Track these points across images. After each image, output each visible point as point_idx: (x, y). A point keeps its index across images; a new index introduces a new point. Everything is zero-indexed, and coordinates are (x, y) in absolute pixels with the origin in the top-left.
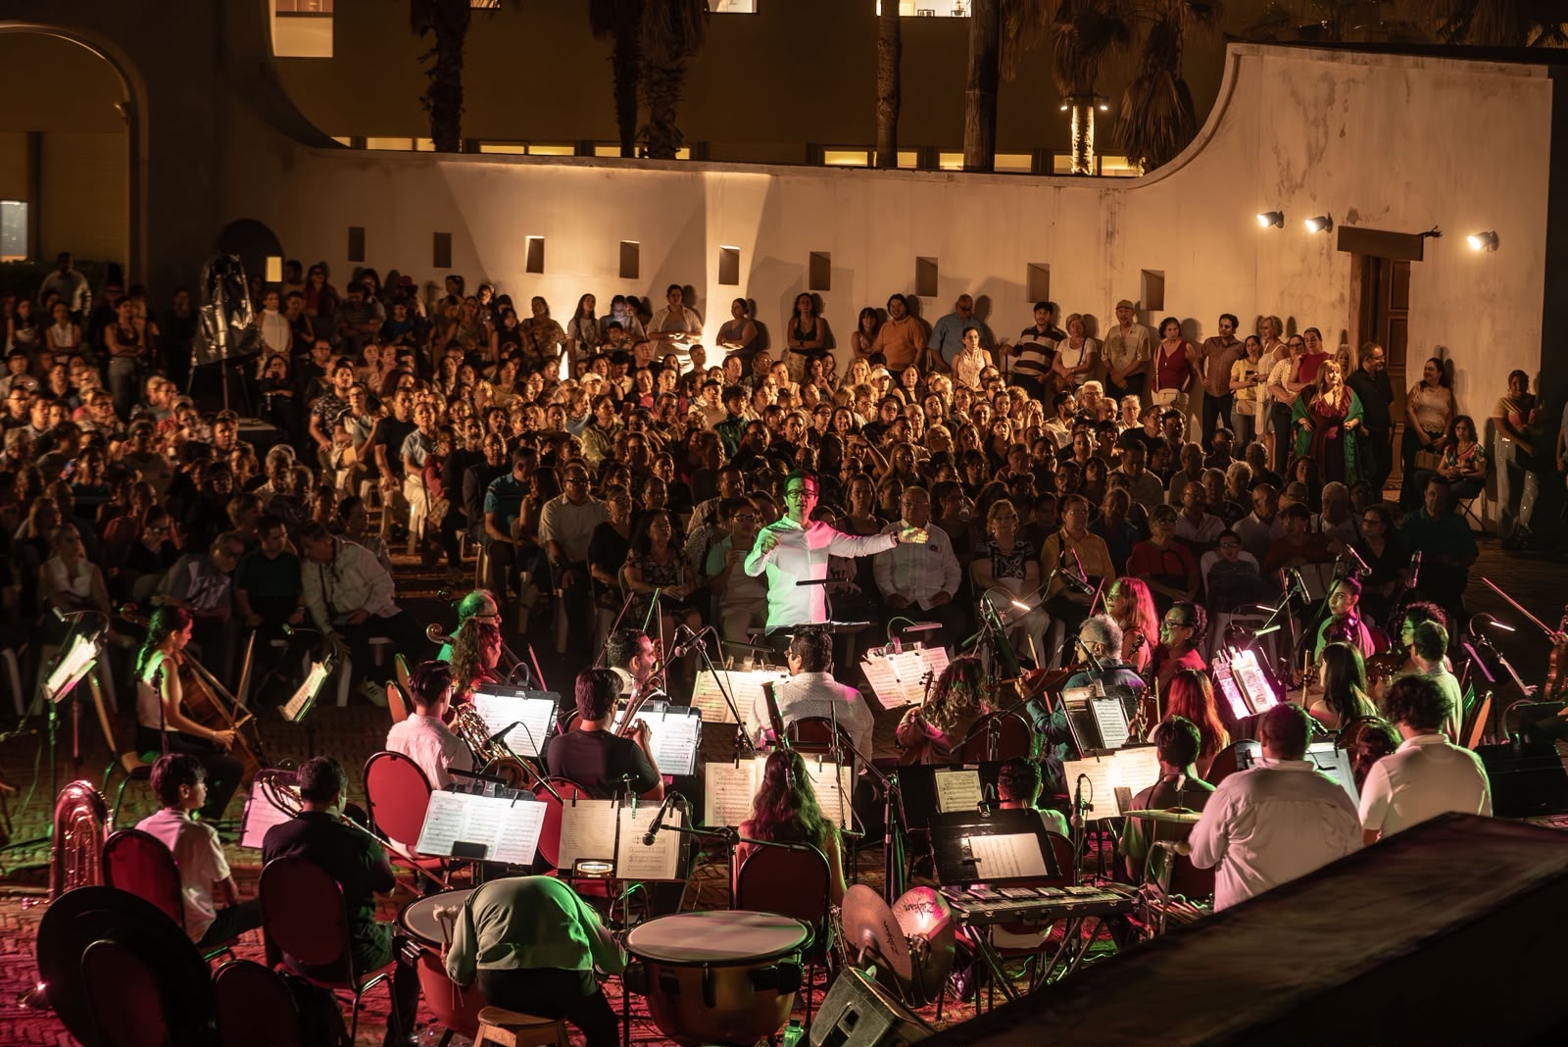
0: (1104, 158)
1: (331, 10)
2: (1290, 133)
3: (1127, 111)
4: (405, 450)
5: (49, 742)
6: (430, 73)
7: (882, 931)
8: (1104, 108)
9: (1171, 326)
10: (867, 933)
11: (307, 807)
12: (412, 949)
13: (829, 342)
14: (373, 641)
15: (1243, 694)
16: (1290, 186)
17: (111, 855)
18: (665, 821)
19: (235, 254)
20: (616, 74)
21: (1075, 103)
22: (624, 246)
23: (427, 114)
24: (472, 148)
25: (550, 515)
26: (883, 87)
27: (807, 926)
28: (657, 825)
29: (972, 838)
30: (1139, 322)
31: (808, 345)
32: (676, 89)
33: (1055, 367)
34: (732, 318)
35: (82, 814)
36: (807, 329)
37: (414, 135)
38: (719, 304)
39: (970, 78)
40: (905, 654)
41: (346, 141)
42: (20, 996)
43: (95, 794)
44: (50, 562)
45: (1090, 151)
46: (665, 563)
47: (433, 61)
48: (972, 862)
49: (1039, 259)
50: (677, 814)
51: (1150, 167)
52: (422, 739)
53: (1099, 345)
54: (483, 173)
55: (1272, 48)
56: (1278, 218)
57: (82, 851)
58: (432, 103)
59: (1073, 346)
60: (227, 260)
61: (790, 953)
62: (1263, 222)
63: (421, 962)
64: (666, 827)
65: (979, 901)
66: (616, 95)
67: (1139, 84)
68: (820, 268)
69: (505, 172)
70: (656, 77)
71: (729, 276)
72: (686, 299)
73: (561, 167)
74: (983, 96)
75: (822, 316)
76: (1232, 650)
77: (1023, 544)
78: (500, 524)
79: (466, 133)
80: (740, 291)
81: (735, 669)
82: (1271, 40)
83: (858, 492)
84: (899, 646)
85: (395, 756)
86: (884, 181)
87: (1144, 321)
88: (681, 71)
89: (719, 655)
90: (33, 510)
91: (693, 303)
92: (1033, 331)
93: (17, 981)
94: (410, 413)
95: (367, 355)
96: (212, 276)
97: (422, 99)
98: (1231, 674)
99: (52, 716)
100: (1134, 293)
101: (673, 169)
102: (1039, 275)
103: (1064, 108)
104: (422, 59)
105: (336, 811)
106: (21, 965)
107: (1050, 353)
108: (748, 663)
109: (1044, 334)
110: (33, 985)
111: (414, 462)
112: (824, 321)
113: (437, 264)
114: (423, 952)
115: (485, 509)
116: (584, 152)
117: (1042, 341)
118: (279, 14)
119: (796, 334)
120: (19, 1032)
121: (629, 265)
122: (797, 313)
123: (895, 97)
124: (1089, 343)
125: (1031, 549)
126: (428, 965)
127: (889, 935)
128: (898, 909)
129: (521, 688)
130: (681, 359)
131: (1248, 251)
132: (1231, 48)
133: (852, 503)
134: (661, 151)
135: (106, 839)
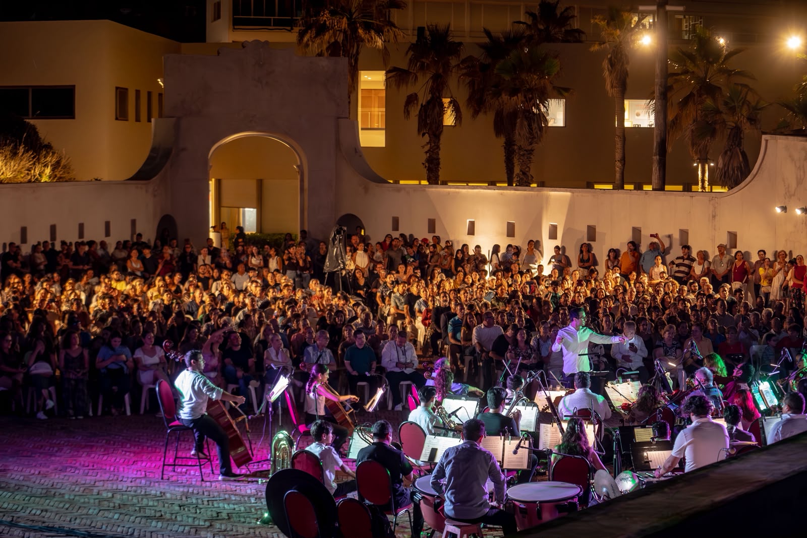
0: (713, 187)
1: (384, 127)
2: (789, 172)
3: (720, 165)
4: (416, 307)
5: (269, 419)
6: (426, 152)
7: (610, 488)
8: (712, 164)
9: (739, 254)
10: (604, 490)
11: (376, 440)
12: (418, 496)
13: (595, 263)
14: (402, 383)
15: (764, 400)
16: (790, 195)
17: (295, 461)
18: (522, 444)
19: (345, 226)
20: (505, 152)
21: (700, 162)
22: (509, 224)
23: (425, 170)
24: (445, 183)
25: (476, 332)
26: (618, 156)
27: (580, 488)
28: (519, 446)
29: (648, 452)
30: (727, 254)
31: (586, 265)
32: (530, 158)
33: (692, 273)
34: (555, 254)
35: (284, 444)
36: (586, 258)
37: (420, 179)
38: (549, 247)
39: (654, 151)
40: (624, 384)
41: (391, 181)
42: (257, 520)
43: (289, 436)
44: (268, 349)
45: (706, 183)
46: (524, 351)
47: (427, 148)
48: (648, 462)
49: (684, 228)
50: (527, 442)
51: (731, 188)
52: (422, 416)
53: (710, 263)
54: (449, 193)
55: (781, 137)
56: (784, 209)
57: (283, 460)
58: (427, 165)
59: (700, 264)
60: (341, 229)
61: (572, 498)
62: (778, 210)
63: (422, 502)
64: (522, 447)
65: (651, 477)
66: (505, 162)
67: (726, 153)
68: (592, 233)
69: (458, 193)
70: (522, 153)
71: (553, 235)
72: (535, 245)
73: (482, 190)
74: (660, 159)
75: (592, 252)
76: (760, 382)
77: (676, 343)
78: (454, 337)
79: (441, 178)
80: (558, 242)
81: (552, 390)
82: (782, 134)
83: (606, 321)
84: (621, 380)
85: (412, 423)
86: (619, 194)
87: (729, 253)
88: (533, 151)
89: (547, 384)
90: (262, 330)
91: (539, 247)
92: (682, 258)
93: (256, 514)
94: (419, 292)
95: (400, 269)
96: (335, 236)
97: (423, 164)
98: (759, 391)
99: (270, 409)
100: (724, 241)
101: (529, 191)
102: (684, 234)
103: (695, 165)
104: (423, 147)
105: (389, 443)
106: (257, 508)
107: (690, 267)
108: (558, 388)
109: (687, 259)
110: (262, 514)
111: (420, 311)
112: (594, 254)
113: (429, 232)
114: (423, 497)
115: (449, 332)
116: (492, 184)
117: (686, 262)
118: (362, 129)
119: (581, 260)
120: (257, 533)
121: (511, 231)
122: (581, 252)
123: (623, 160)
124: (706, 262)
125: (679, 345)
126: (425, 503)
127: (613, 490)
128: (617, 481)
129: (464, 396)
130: (533, 271)
131: (772, 222)
132: (764, 137)
133: (603, 327)
134: (524, 182)
135: (293, 453)
